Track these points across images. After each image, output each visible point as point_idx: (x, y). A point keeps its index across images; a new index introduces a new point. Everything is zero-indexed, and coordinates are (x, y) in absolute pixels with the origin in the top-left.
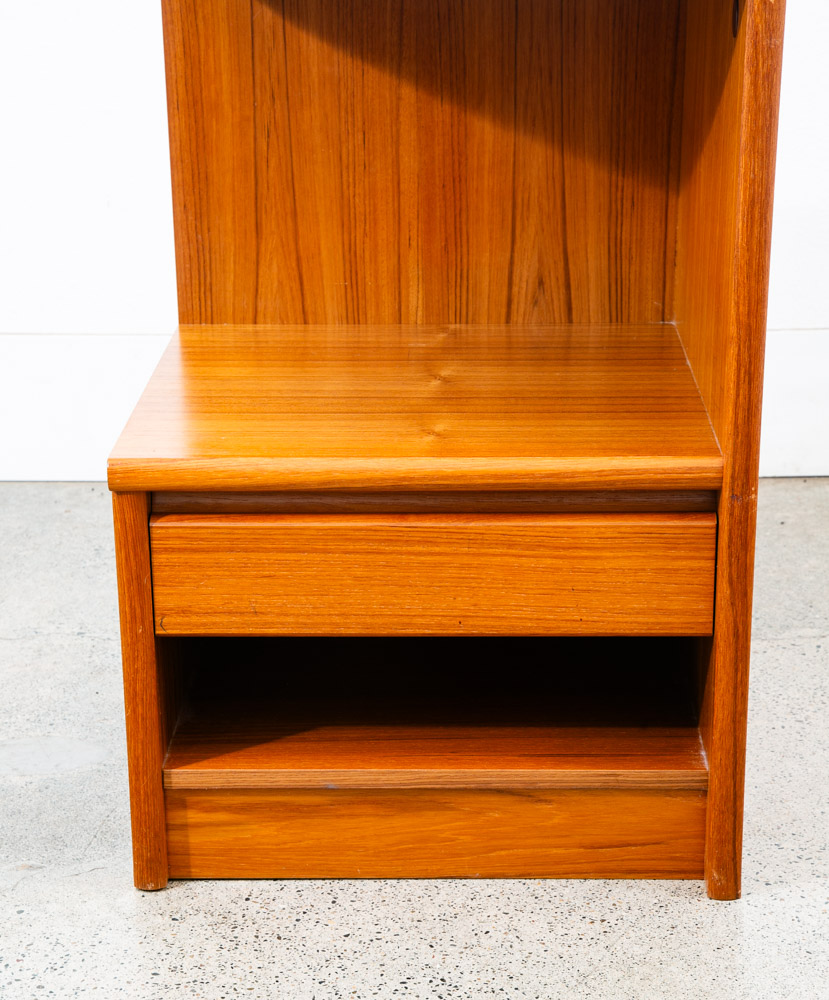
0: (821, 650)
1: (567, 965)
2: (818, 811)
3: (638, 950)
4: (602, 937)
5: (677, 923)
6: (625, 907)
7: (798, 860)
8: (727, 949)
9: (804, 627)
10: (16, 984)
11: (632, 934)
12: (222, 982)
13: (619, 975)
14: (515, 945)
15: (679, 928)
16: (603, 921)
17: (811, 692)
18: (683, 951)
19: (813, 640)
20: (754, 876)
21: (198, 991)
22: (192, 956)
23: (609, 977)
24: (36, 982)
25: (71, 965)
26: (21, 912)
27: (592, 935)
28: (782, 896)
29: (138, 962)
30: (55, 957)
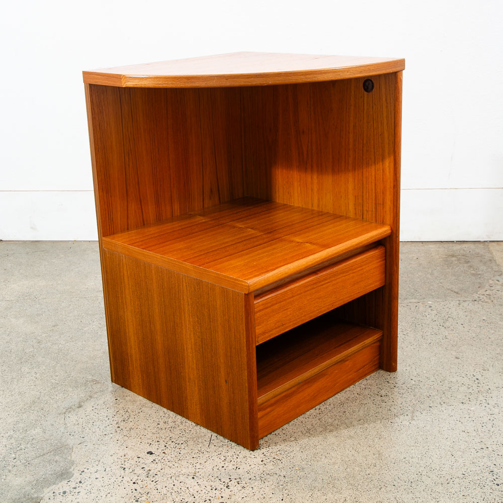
0: (417, 307)
1: (304, 425)
2: (405, 369)
3: (330, 420)
4: (318, 415)
5: (346, 410)
6: (328, 404)
9: (412, 299)
10: (111, 426)
11: (329, 414)
12: (181, 428)
13: (321, 429)
18: (346, 421)
19: (415, 303)
20: (377, 393)
21: (172, 431)
23: (318, 430)
24: (117, 426)
25: (130, 420)
26: (116, 399)
27: (315, 414)
28: (386, 401)
29: (153, 420)
30: (125, 416)
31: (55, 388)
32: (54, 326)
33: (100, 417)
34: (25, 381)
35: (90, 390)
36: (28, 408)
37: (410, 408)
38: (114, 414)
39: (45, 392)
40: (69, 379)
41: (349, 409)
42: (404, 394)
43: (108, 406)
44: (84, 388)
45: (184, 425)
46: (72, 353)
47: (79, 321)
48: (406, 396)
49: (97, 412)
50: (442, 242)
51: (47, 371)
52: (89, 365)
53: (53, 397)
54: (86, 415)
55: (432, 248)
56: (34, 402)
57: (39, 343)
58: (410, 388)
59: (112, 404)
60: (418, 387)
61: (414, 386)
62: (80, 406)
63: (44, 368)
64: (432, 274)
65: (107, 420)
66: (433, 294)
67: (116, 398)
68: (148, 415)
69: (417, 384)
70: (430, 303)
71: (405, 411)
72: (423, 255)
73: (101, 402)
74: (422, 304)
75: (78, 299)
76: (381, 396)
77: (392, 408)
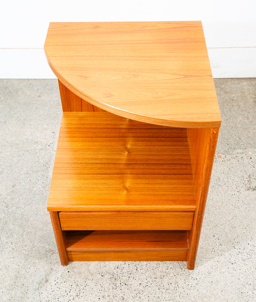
0: (243, 159)
2: (243, 232)
3: (204, 292)
4: (196, 286)
6: (201, 273)
7: (239, 253)
8: (224, 291)
9: (238, 148)
11: (203, 285)
14: (177, 289)
15: (213, 282)
16: (196, 279)
17: (241, 178)
18: (214, 292)
19: (241, 154)
20: (229, 260)
22: (107, 292)
25: (81, 294)
26: (69, 272)
28: (235, 269)
29: (95, 294)
30: (77, 290)
31: (27, 259)
32: (13, 186)
33: (62, 293)
34: (6, 253)
35: (50, 261)
36: (13, 284)
37: (251, 276)
38: (70, 288)
39: (22, 264)
40: (34, 249)
41: (214, 278)
42: (246, 261)
43: (65, 280)
44: (45, 259)
45: (115, 299)
46: (31, 219)
47: (29, 180)
48: (247, 264)
49: (58, 286)
50: (250, 78)
51: (18, 241)
52: (44, 232)
53: (27, 271)
54: (53, 290)
55: (245, 86)
56: (16, 277)
57: (7, 207)
58: (248, 253)
59: (66, 277)
60: (253, 253)
61: (251, 252)
62: (47, 281)
63: (16, 237)
64: (248, 118)
65: (66, 295)
66: (251, 142)
67: (68, 270)
68: (91, 289)
69: (252, 249)
70: (250, 153)
71: (249, 279)
72: (240, 94)
73: (59, 275)
74: (246, 154)
75: (23, 152)
76: (232, 264)
77: (240, 277)
